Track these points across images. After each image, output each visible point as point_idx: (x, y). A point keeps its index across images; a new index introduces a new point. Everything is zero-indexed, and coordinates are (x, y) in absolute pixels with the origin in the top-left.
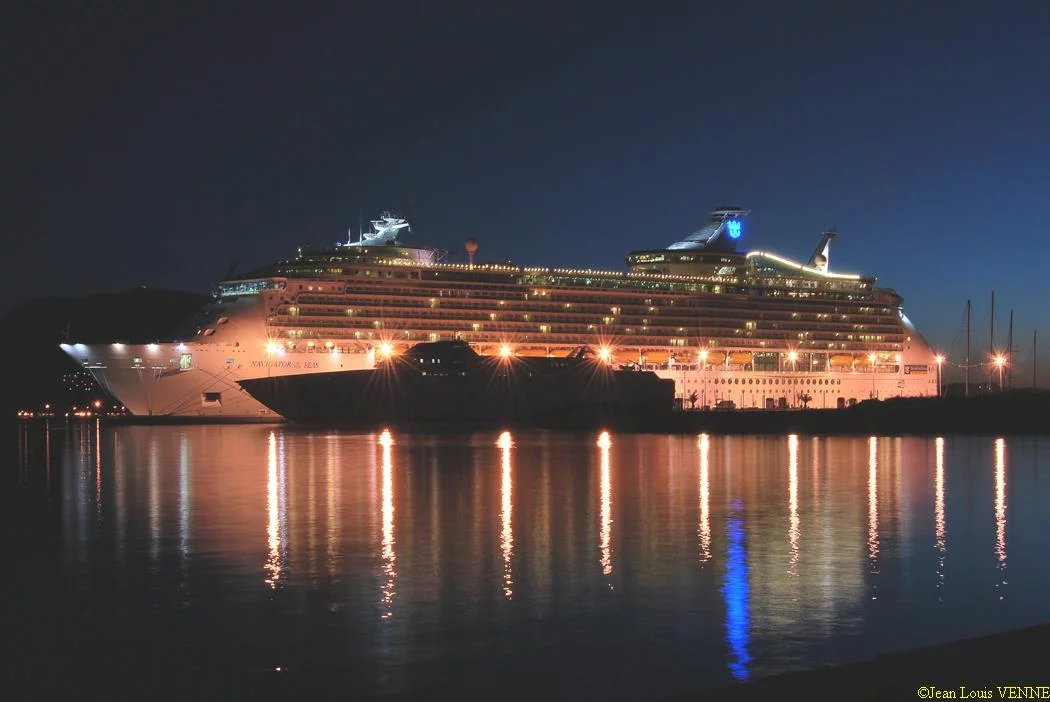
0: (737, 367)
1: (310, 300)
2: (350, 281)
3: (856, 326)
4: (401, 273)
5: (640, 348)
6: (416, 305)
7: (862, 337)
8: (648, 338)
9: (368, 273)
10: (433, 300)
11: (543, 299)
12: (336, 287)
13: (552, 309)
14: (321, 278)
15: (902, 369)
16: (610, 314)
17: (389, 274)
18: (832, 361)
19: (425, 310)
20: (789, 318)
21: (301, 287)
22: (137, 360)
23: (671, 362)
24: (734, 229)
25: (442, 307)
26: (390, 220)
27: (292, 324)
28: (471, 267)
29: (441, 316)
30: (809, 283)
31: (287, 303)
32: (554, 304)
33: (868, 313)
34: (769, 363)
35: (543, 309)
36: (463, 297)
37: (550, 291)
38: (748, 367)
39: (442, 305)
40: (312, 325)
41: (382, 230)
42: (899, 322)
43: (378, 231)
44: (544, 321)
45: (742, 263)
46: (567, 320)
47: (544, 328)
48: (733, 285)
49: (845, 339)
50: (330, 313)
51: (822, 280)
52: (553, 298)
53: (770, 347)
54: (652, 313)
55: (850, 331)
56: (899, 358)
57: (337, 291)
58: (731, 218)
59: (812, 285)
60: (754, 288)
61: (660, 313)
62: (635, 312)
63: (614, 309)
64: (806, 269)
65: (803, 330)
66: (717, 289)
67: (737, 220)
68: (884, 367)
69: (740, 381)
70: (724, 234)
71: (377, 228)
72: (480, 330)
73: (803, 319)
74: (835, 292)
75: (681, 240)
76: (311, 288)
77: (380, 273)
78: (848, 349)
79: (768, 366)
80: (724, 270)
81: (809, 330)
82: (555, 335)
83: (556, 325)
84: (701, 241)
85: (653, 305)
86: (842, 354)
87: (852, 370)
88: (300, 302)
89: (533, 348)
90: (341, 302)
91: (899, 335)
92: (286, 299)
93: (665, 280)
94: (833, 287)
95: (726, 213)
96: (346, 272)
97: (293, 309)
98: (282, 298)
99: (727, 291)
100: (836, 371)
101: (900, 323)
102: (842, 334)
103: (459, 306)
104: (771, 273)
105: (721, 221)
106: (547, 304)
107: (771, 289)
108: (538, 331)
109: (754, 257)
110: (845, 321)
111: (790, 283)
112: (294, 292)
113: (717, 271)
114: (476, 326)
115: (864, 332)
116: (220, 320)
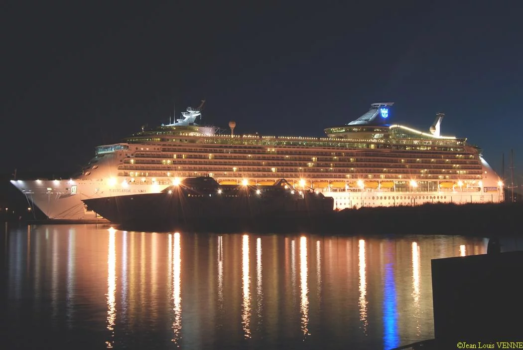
0: (386, 190)
1: (143, 156)
2: (164, 145)
3: (454, 165)
4: (193, 140)
5: (329, 180)
6: (200, 157)
7: (458, 172)
8: (333, 174)
9: (174, 140)
10: (210, 155)
11: (273, 153)
12: (156, 148)
13: (278, 159)
14: (149, 144)
15: (482, 190)
16: (311, 161)
17: (186, 140)
18: (441, 186)
19: (206, 160)
20: (415, 162)
21: (137, 149)
22: (49, 189)
23: (347, 187)
24: (385, 113)
25: (215, 159)
26: (191, 112)
27: (132, 169)
28: (232, 136)
29: (216, 164)
30: (427, 142)
31: (129, 157)
32: (279, 156)
33: (461, 158)
34: (403, 188)
35: (273, 159)
36: (228, 153)
37: (276, 149)
38: (392, 190)
39: (215, 158)
40: (143, 169)
41: (187, 117)
42: (479, 163)
43: (185, 118)
44: (274, 165)
45: (387, 132)
46: (287, 165)
47: (273, 169)
48: (381, 144)
49: (448, 173)
50: (153, 162)
51: (434, 140)
52: (278, 153)
53: (404, 178)
54: (335, 160)
55: (451, 168)
56: (480, 184)
57: (156, 150)
58: (383, 107)
59: (429, 143)
60: (394, 145)
61: (340, 160)
62: (326, 160)
63: (314, 159)
64: (424, 134)
65: (423, 168)
66: (372, 146)
67: (386, 108)
68: (472, 188)
69: (387, 197)
70: (379, 116)
71: (184, 116)
72: (237, 171)
73: (422, 162)
74: (441, 147)
75: (354, 120)
76: (142, 149)
77: (181, 140)
78: (450, 178)
79: (403, 189)
80: (377, 136)
81: (426, 168)
82: (280, 173)
83: (280, 168)
84: (366, 120)
85: (336, 156)
86: (447, 182)
87: (452, 191)
88: (136, 157)
89: (268, 181)
90: (159, 156)
91: (480, 170)
92: (128, 155)
93: (344, 142)
94: (441, 144)
95: (380, 104)
96: (162, 140)
97: (132, 161)
98: (126, 155)
99: (378, 147)
100: (444, 191)
101: (481, 164)
102: (447, 170)
103: (225, 158)
104: (405, 137)
105: (377, 108)
106: (275, 156)
107: (405, 146)
108: (270, 171)
109: (395, 128)
110: (447, 163)
111: (416, 142)
112: (132, 152)
113: (374, 136)
114: (235, 169)
115: (459, 169)
116: (94, 167)
